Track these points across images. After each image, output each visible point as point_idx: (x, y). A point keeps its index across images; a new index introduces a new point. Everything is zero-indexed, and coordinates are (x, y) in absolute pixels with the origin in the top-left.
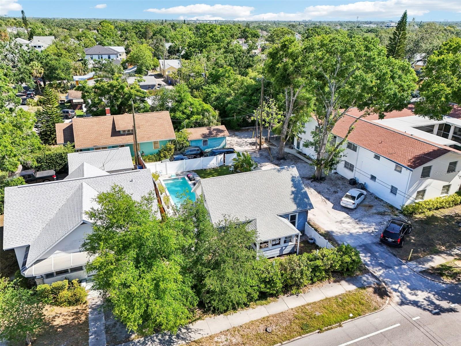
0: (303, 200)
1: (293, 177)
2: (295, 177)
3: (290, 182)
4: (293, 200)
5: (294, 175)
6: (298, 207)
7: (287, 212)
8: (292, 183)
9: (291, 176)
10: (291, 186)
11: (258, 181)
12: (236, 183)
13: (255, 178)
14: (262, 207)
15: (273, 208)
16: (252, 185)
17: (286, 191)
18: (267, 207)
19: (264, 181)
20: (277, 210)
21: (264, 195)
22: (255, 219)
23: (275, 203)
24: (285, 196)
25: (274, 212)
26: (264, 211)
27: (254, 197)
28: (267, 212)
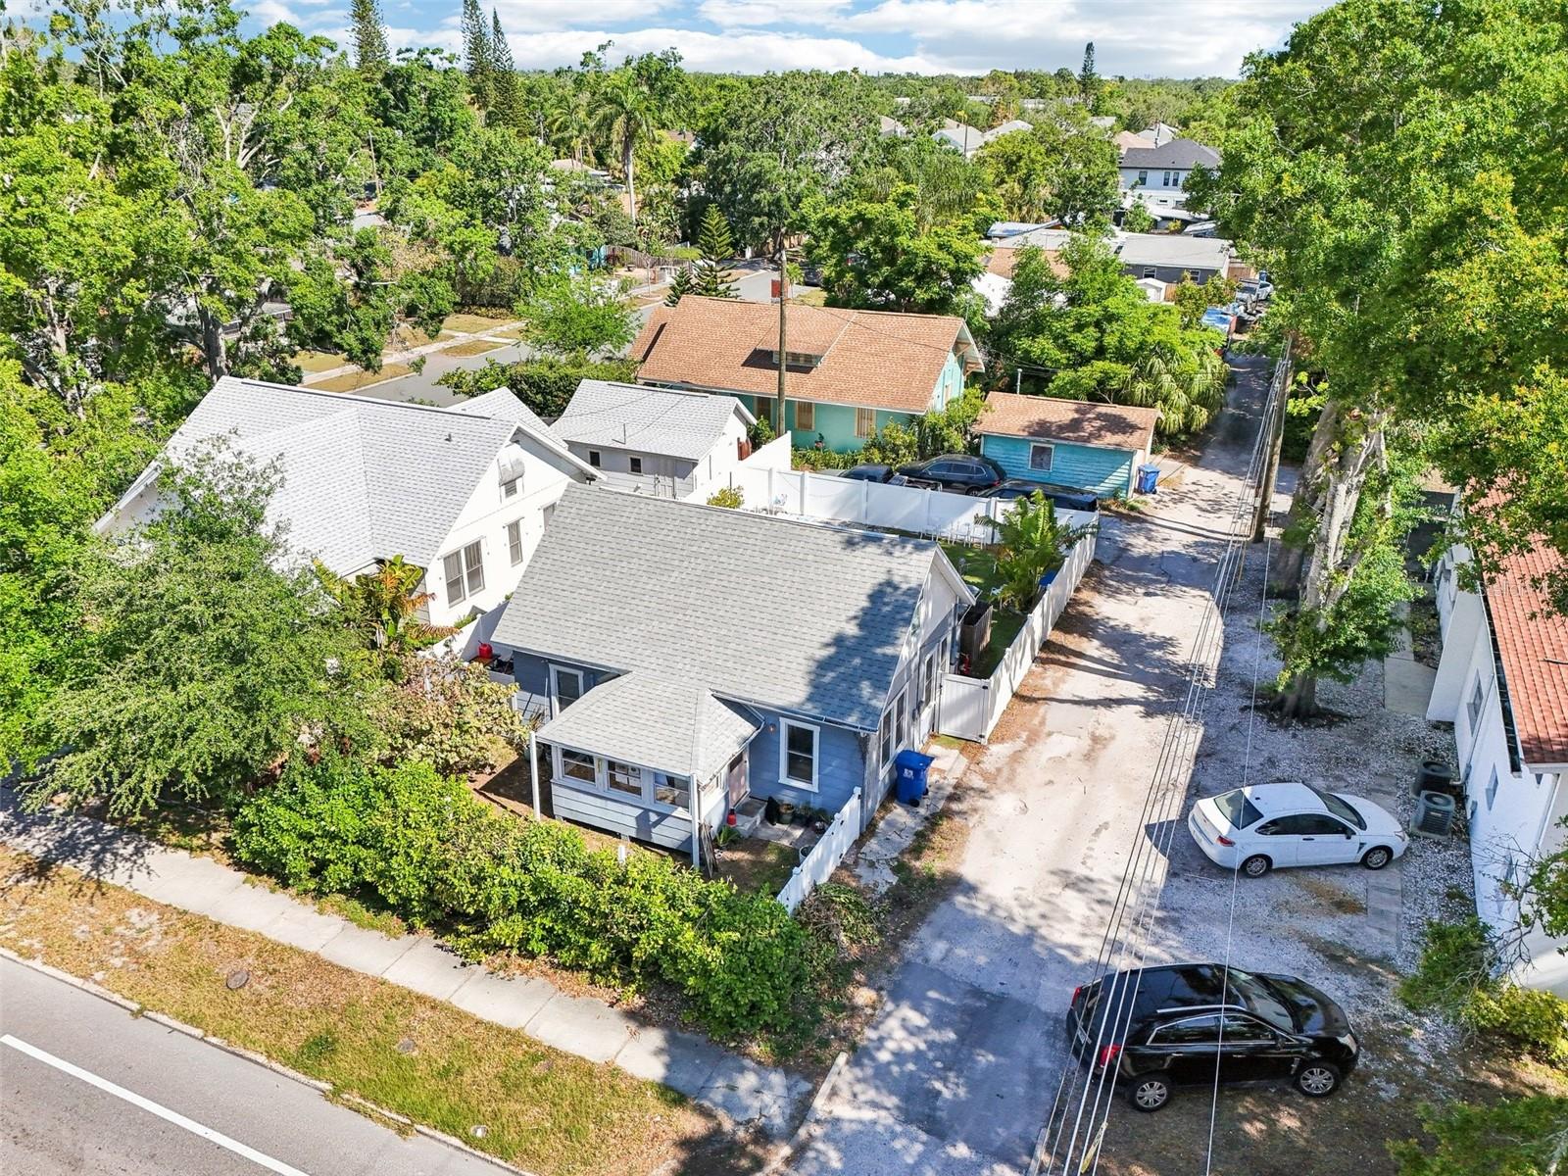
0: (856, 684)
1: (889, 583)
2: (896, 588)
3: (864, 597)
4: (813, 665)
5: (896, 579)
6: (810, 699)
7: (756, 697)
8: (866, 604)
9: (882, 578)
10: (852, 614)
11: (749, 552)
12: (665, 532)
13: (743, 540)
14: (686, 642)
15: (719, 662)
16: (715, 558)
17: (819, 626)
18: (702, 652)
19: (766, 562)
20: (726, 676)
21: (728, 608)
22: (628, 672)
23: (741, 648)
24: (798, 641)
25: (710, 679)
26: (678, 659)
27: (689, 601)
28: (688, 667)
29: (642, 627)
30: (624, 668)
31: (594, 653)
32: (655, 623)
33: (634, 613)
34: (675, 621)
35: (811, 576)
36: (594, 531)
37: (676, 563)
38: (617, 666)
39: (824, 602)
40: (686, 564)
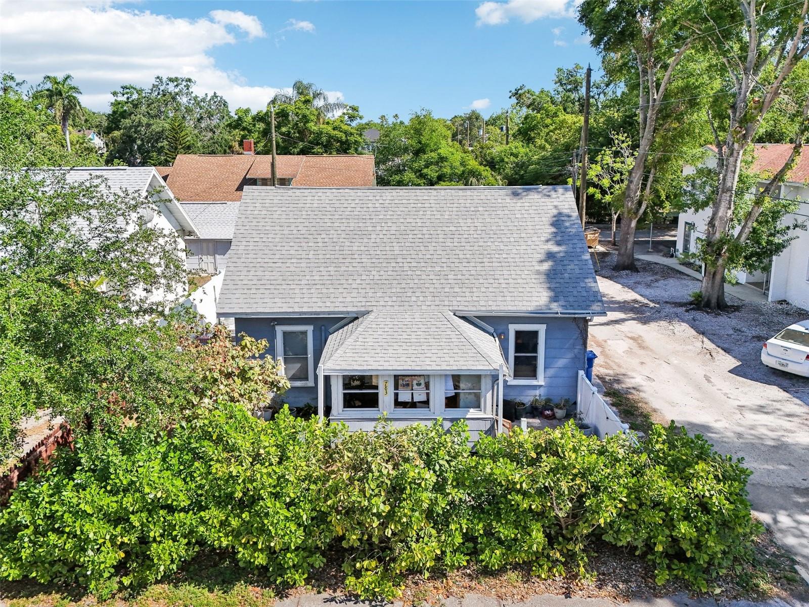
11: (429, 213)
12: (349, 209)
13: (419, 205)
14: (409, 281)
15: (447, 290)
16: (402, 220)
17: (514, 251)
18: (427, 285)
19: (446, 217)
20: (459, 299)
21: (432, 252)
22: (368, 312)
23: (459, 277)
24: (503, 264)
25: (446, 303)
26: (409, 294)
27: (396, 252)
28: (421, 299)
29: (364, 277)
30: (363, 309)
31: (328, 304)
32: (373, 273)
33: (351, 269)
34: (391, 269)
35: (488, 220)
36: (284, 216)
37: (370, 229)
38: (355, 309)
39: (509, 236)
40: (379, 228)
